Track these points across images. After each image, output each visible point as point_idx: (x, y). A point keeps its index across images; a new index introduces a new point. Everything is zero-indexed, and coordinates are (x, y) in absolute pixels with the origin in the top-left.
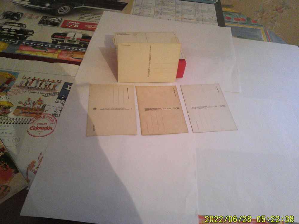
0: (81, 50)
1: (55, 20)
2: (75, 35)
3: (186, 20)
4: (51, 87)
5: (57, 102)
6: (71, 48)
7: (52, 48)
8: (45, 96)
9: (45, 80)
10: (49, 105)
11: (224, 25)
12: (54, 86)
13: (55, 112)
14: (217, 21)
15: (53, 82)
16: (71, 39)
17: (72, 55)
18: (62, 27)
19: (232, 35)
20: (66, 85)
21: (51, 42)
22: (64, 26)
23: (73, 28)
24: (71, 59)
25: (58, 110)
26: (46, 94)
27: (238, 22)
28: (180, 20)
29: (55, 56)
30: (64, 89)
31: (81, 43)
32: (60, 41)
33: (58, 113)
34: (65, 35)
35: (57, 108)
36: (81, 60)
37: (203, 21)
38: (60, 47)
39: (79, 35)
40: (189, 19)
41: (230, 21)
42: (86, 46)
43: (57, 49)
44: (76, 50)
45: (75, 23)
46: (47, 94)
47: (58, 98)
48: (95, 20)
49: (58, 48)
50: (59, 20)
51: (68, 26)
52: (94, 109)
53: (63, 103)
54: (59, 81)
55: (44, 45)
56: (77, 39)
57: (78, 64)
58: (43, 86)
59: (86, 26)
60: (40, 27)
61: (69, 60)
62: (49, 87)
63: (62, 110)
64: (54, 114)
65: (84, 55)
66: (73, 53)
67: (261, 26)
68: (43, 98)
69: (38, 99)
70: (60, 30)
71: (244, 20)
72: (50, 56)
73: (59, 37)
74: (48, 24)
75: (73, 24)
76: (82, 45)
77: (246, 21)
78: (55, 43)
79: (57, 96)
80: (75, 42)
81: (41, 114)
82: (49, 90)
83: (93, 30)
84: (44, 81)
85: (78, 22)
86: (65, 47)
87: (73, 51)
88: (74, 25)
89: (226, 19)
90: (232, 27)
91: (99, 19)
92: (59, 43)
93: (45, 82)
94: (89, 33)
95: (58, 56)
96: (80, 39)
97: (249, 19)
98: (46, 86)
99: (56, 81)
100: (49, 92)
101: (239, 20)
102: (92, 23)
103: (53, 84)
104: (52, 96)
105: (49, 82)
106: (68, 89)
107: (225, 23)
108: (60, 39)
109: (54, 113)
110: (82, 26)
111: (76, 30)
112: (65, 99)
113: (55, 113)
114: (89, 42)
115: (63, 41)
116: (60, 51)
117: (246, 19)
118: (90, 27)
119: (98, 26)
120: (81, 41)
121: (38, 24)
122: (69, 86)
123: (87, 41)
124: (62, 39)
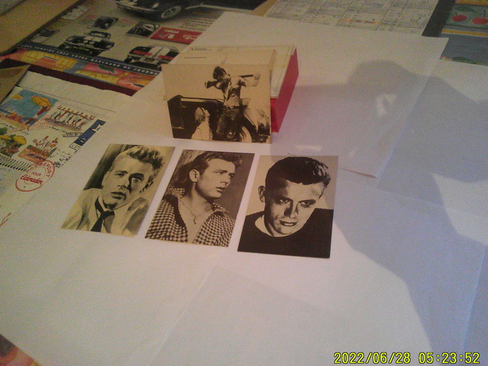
0: (152, 73)
1: (149, 27)
2: (160, 50)
4: (78, 124)
5: (71, 146)
6: (141, 70)
7: (120, 68)
8: (64, 137)
9: (78, 113)
10: (59, 150)
12: (82, 124)
13: (61, 160)
15: (85, 117)
16: (151, 57)
21: (124, 60)
24: (132, 85)
25: (64, 159)
26: (66, 133)
28: (347, 23)
29: (115, 81)
30: (91, 129)
31: (159, 63)
32: (135, 58)
34: (148, 50)
35: (66, 155)
38: (129, 68)
39: (166, 50)
40: (366, 22)
43: (124, 71)
44: (146, 73)
45: (173, 32)
47: (75, 141)
48: (202, 27)
49: (126, 69)
51: (161, 36)
53: (78, 149)
54: (92, 118)
55: (113, 64)
58: (71, 122)
59: (184, 36)
60: (125, 38)
61: (128, 88)
62: (76, 123)
63: (70, 159)
64: (56, 163)
65: (151, 80)
70: (147, 42)
78: (128, 61)
81: (44, 160)
82: (74, 128)
84: (76, 114)
85: (178, 31)
86: (135, 68)
87: (142, 75)
89: (450, 21)
91: (210, 25)
92: (133, 61)
93: (76, 116)
94: (180, 48)
95: (118, 81)
96: (162, 57)
98: (74, 122)
99: (89, 117)
100: (71, 131)
101: (485, 22)
103: (83, 121)
104: (72, 136)
105: (81, 116)
106: (95, 130)
107: (444, 30)
108: (137, 56)
109: (58, 161)
112: (81, 144)
115: (139, 59)
116: (125, 74)
118: (188, 38)
120: (161, 60)
121: (127, 33)
122: (100, 125)
123: (169, 60)
124: (140, 56)
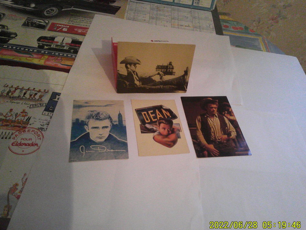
0: (70, 56)
1: (41, 22)
2: (63, 39)
3: (183, 27)
4: (37, 97)
5: (44, 114)
6: (59, 54)
7: (38, 53)
8: (30, 108)
9: (30, 89)
10: (34, 118)
11: (222, 34)
12: (41, 97)
13: (42, 125)
14: (215, 29)
15: (39, 91)
16: (59, 44)
17: (61, 61)
18: (49, 30)
19: (231, 44)
20: (55, 95)
21: (37, 47)
22: (51, 29)
23: (61, 31)
24: (60, 65)
25: (45, 124)
26: (31, 105)
27: (236, 30)
28: (177, 26)
29: (42, 62)
30: (52, 100)
31: (70, 49)
32: (47, 45)
33: (45, 127)
34: (53, 39)
35: (44, 121)
36: (70, 67)
37: (200, 28)
38: (46, 52)
39: (68, 39)
40: (186, 26)
41: (228, 29)
42: (76, 52)
43: (43, 55)
44: (65, 56)
45: (64, 26)
46: (33, 105)
47: (45, 110)
48: (85, 24)
49: (45, 53)
50: (45, 23)
51: (55, 29)
53: (51, 115)
54: (46, 91)
55: (29, 50)
56: (66, 44)
57: (67, 71)
58: (27, 96)
59: (76, 30)
60: (24, 29)
61: (57, 67)
62: (34, 96)
63: (50, 123)
64: (40, 128)
65: (74, 61)
66: (61, 59)
67: (259, 35)
68: (27, 110)
69: (22, 111)
70: (47, 33)
71: (241, 29)
72: (36, 61)
73: (46, 41)
74: (35, 27)
75: (61, 27)
76: (72, 51)
77: (244, 30)
78: (40, 47)
79: (44, 108)
80: (64, 46)
81: (25, 128)
82: (35, 100)
83: (84, 34)
84: (28, 89)
85: (67, 25)
86: (52, 53)
87: (62, 57)
88: (63, 29)
89: (223, 28)
90: (230, 36)
91: (91, 23)
92: (46, 47)
93: (29, 91)
94: (79, 38)
95: (45, 63)
96: (69, 44)
97: (246, 28)
98: (31, 95)
99: (42, 90)
100: (34, 103)
101: (237, 29)
102: (82, 26)
103: (39, 94)
104: (38, 107)
105: (35, 91)
106: (56, 100)
107: (223, 32)
108: (47, 43)
109: (40, 126)
110: (71, 30)
111: (64, 34)
112: (53, 111)
113: (42, 127)
114: (80, 47)
115: (50, 46)
116: (46, 57)
117: (244, 28)
118: (80, 31)
119: (89, 31)
120: (71, 47)
121: (22, 26)
122: (57, 96)
123: (76, 47)
124: (49, 44)
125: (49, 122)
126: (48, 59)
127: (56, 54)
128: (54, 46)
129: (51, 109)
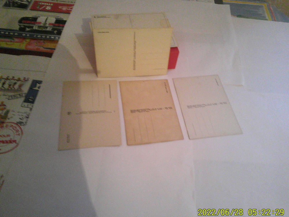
0: (53, 38)
1: (22, 1)
2: (47, 19)
4: (16, 87)
6: (42, 36)
8: (8, 99)
9: (9, 78)
11: (221, 3)
12: (20, 86)
15: (19, 80)
16: (42, 25)
17: (43, 44)
18: (31, 9)
19: (231, 14)
20: (35, 83)
21: (18, 29)
22: (33, 9)
24: (42, 49)
25: (24, 117)
29: (23, 47)
30: (31, 88)
31: (54, 29)
32: (29, 27)
33: (24, 121)
34: (35, 19)
35: (23, 114)
38: (28, 35)
42: (59, 33)
43: (25, 38)
44: (48, 38)
46: (12, 96)
47: (24, 101)
48: (70, 1)
49: (26, 36)
50: (27, 1)
51: (38, 8)
52: (69, 113)
53: (31, 107)
54: (26, 79)
55: (9, 33)
56: (50, 24)
57: (49, 55)
61: (39, 51)
62: (13, 86)
63: (30, 116)
65: (57, 43)
66: (43, 42)
67: (264, 2)
68: (6, 102)
72: (16, 46)
74: (16, 7)
75: (44, 5)
76: (55, 32)
78: (22, 29)
79: (23, 99)
80: (47, 27)
83: (68, 12)
84: (7, 79)
86: (34, 35)
87: (44, 40)
88: (46, 7)
92: (28, 29)
93: (8, 81)
96: (52, 24)
98: (10, 85)
99: (22, 79)
102: (68, 3)
103: (19, 83)
105: (14, 80)
106: (36, 88)
108: (28, 25)
109: (19, 120)
110: (55, 8)
111: (48, 13)
112: (33, 102)
113: (20, 120)
114: (63, 27)
115: (32, 27)
116: (28, 40)
119: (74, 7)
120: (54, 27)
121: (4, 6)
122: (38, 84)
123: (60, 27)
124: (31, 25)
125: (28, 115)
126: (29, 42)
127: (38, 36)
128: (37, 27)
129: (30, 100)
